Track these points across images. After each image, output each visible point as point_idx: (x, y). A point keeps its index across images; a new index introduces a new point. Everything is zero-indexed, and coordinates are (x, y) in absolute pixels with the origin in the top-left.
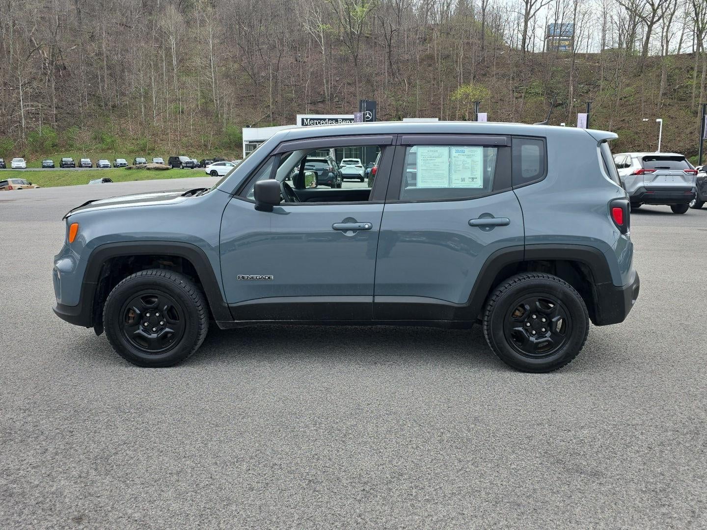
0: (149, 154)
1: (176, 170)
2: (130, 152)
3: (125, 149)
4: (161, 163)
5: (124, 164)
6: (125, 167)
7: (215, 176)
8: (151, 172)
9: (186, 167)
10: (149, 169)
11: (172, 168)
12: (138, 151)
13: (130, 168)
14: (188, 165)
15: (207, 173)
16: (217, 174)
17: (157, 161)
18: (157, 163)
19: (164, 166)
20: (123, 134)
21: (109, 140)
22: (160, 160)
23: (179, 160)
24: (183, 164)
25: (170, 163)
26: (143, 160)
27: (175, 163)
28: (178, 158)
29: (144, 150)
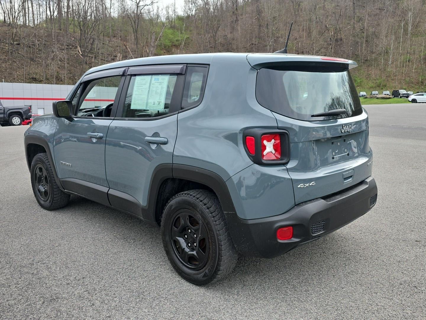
0: (382, 89)
1: (396, 99)
2: (370, 88)
3: (368, 86)
4: (388, 94)
5: (365, 95)
6: (363, 97)
7: (414, 103)
8: (379, 100)
9: (403, 97)
10: (377, 98)
11: (394, 97)
12: (375, 87)
13: (366, 98)
14: (404, 95)
15: (409, 101)
16: (417, 101)
17: (385, 93)
18: (385, 94)
19: (388, 96)
20: (368, 77)
21: (359, 81)
22: (388, 92)
23: (398, 93)
24: (401, 95)
25: (393, 95)
26: (377, 92)
27: (396, 94)
28: (398, 91)
29: (379, 86)
